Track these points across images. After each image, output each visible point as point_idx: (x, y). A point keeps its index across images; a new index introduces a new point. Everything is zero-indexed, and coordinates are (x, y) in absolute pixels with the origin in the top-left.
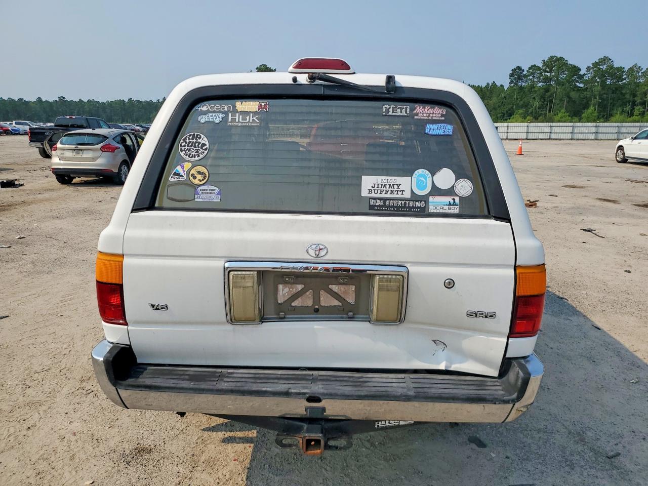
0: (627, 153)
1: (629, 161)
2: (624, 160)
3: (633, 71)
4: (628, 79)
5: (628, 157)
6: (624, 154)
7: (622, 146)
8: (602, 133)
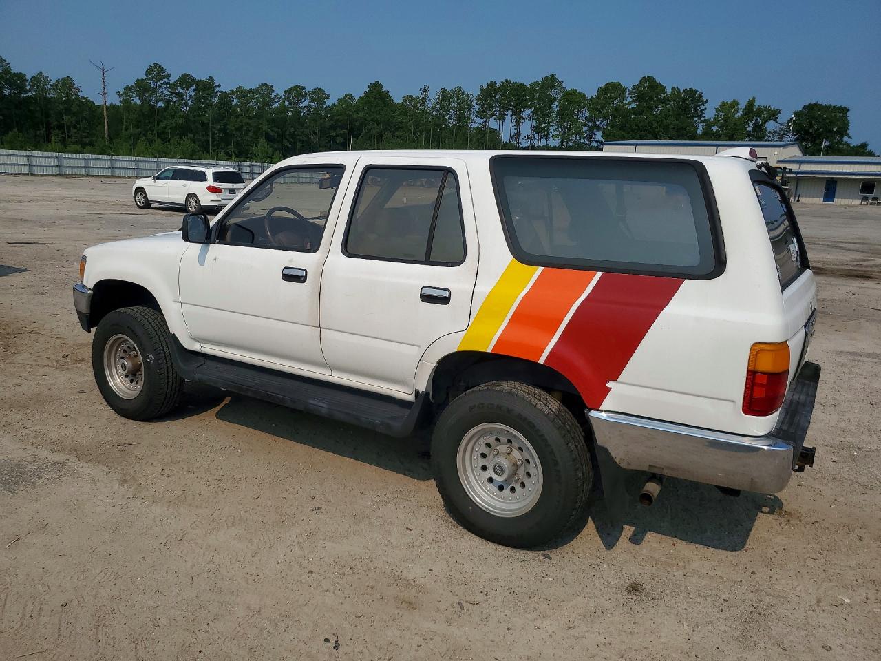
0: (151, 197)
1: (153, 205)
2: (148, 205)
3: (39, 82)
4: (35, 91)
5: (151, 201)
6: (146, 196)
7: (143, 188)
8: (37, 166)
